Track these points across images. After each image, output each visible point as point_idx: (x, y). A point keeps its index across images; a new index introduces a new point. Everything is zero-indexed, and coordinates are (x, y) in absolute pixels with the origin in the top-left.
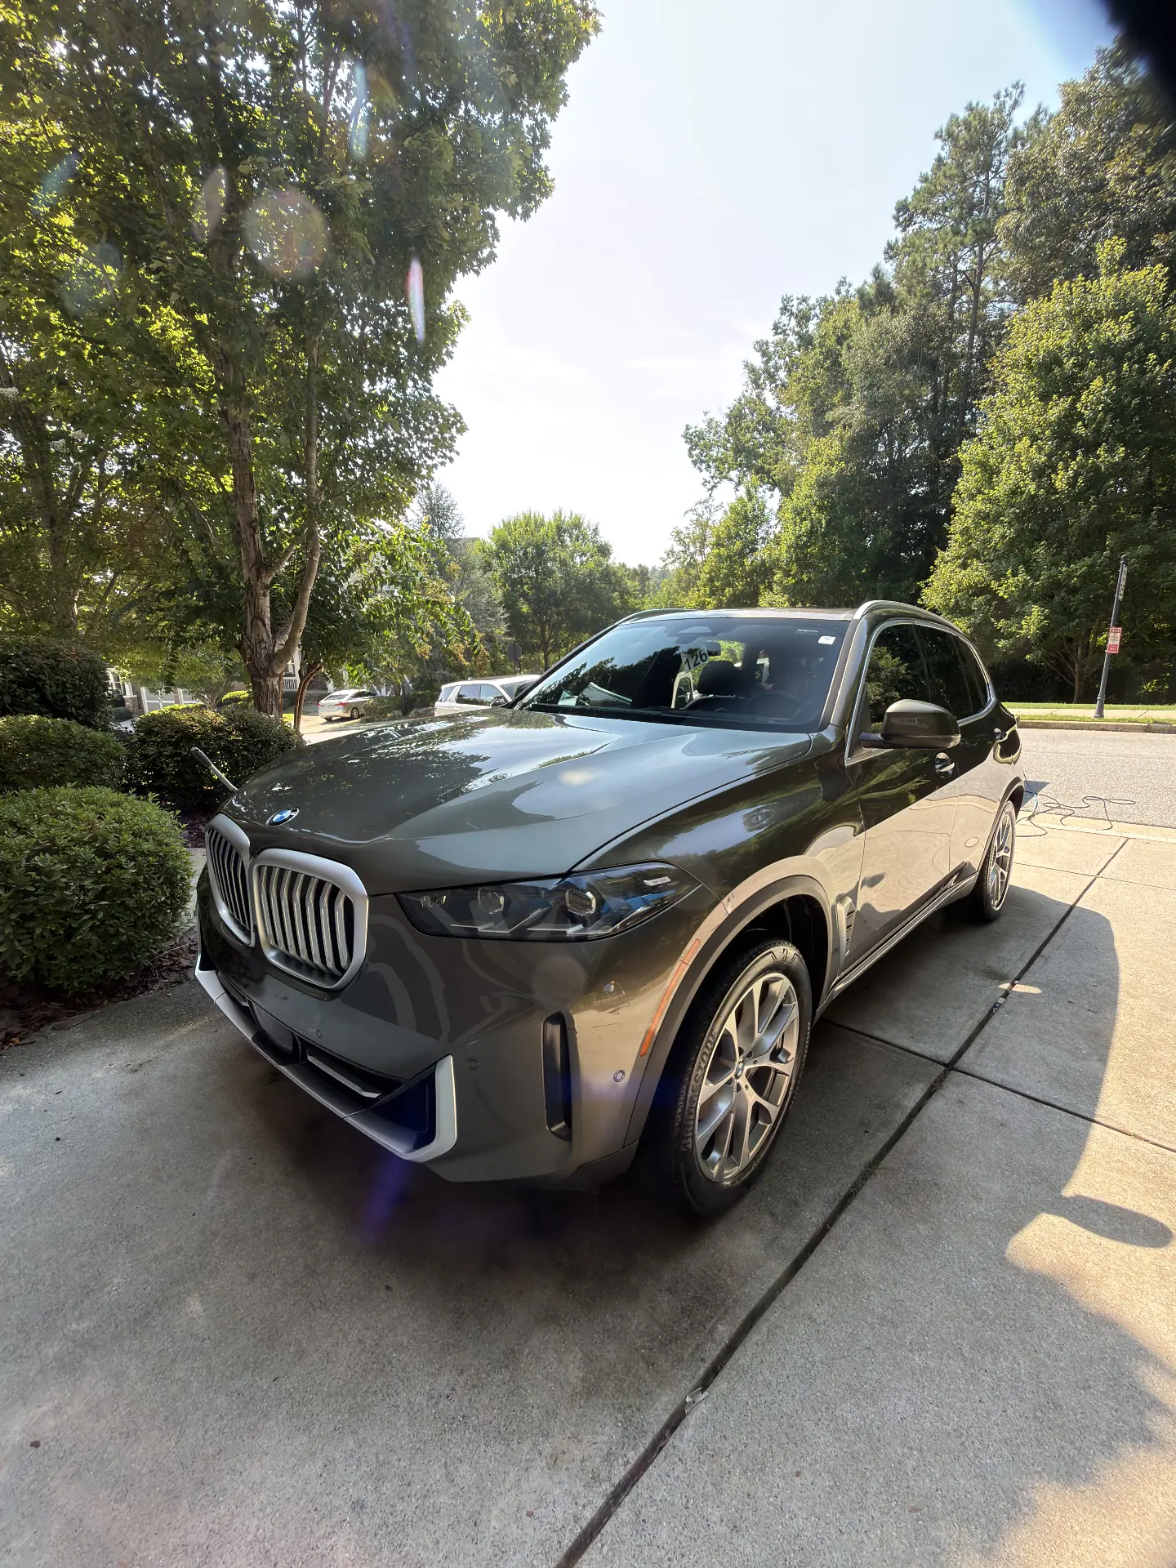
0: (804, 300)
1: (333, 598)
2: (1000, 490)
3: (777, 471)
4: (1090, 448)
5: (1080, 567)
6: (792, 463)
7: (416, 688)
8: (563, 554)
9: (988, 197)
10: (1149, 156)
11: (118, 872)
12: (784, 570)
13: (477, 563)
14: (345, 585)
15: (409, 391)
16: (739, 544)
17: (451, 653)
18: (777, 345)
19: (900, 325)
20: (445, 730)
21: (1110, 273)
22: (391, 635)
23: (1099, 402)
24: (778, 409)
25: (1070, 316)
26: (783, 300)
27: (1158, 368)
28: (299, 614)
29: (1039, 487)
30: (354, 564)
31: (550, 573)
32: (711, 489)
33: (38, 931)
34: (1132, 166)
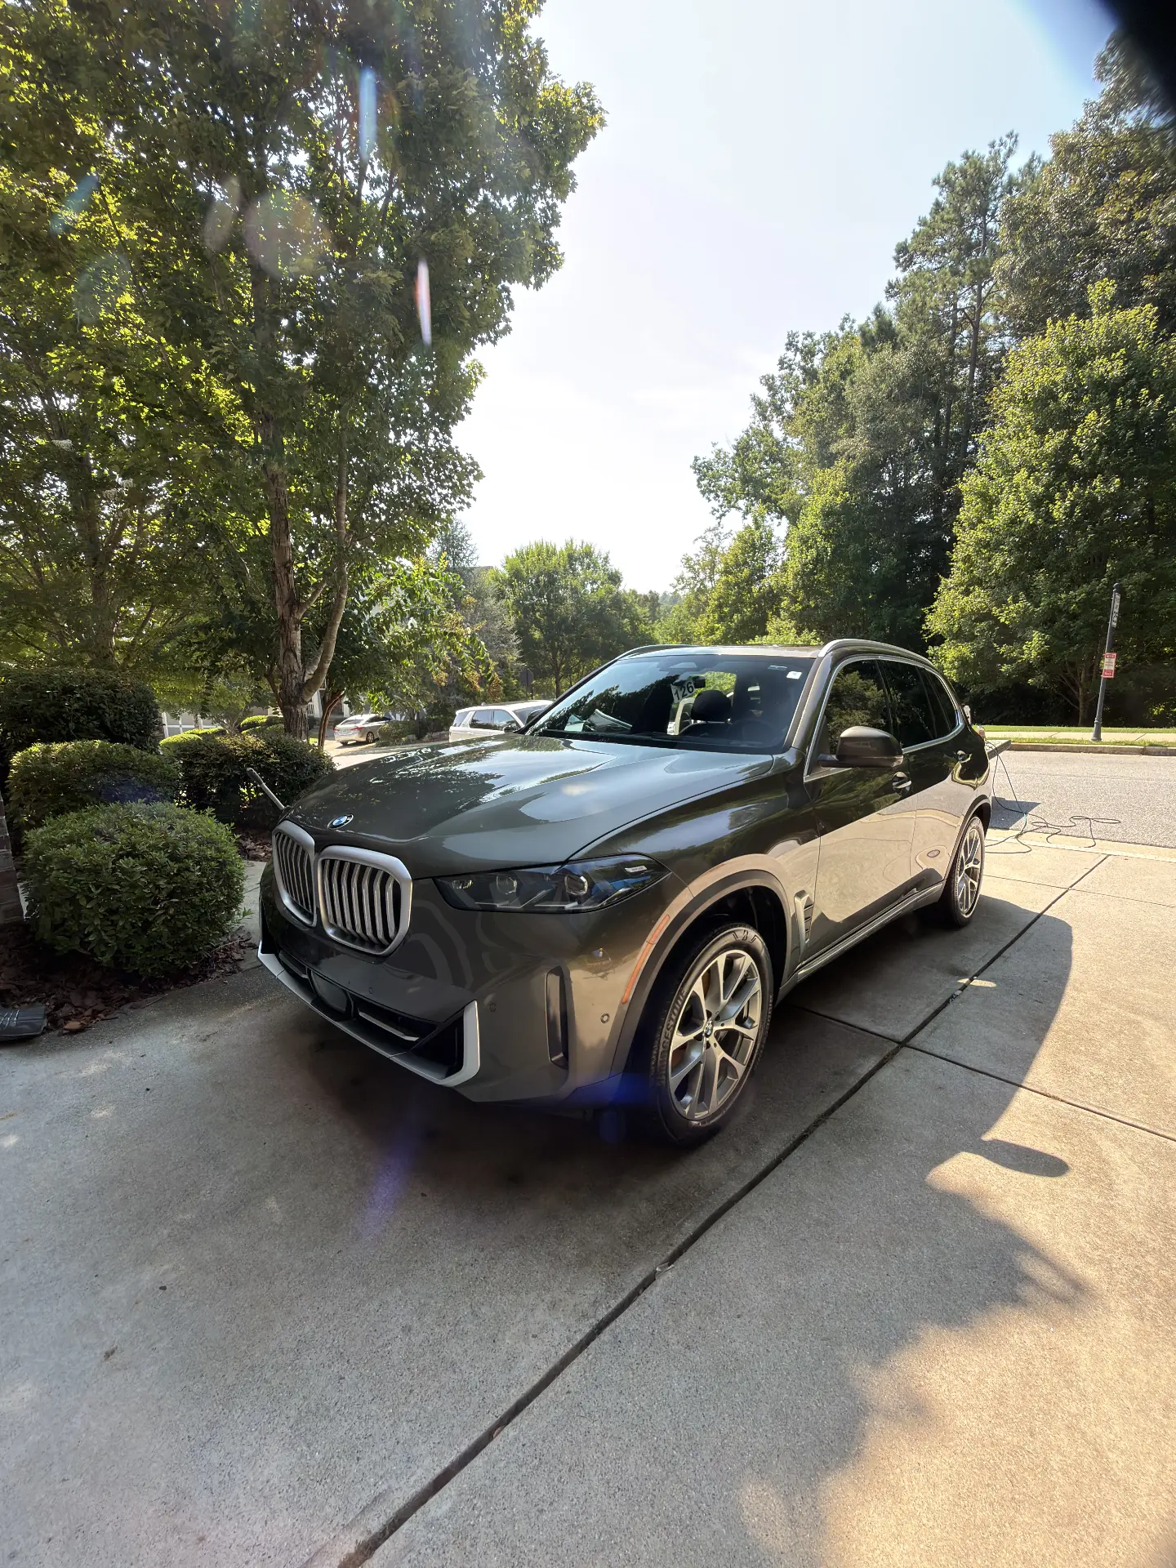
0: (810, 335)
1: (356, 629)
2: (999, 520)
3: (784, 501)
4: (1086, 478)
5: (1079, 594)
6: (798, 492)
7: (430, 712)
8: (575, 583)
9: (985, 238)
10: (1138, 201)
11: (187, 874)
12: (791, 597)
13: (491, 591)
14: (367, 617)
15: (430, 442)
16: (746, 571)
17: (467, 681)
18: (783, 379)
19: (901, 361)
20: (462, 754)
21: (1102, 312)
22: (409, 663)
23: (1094, 436)
24: (785, 440)
25: (1064, 352)
26: (789, 336)
27: (1150, 403)
28: (328, 646)
29: (1037, 517)
30: (376, 598)
31: (561, 600)
32: (720, 518)
33: (121, 924)
34: (1121, 211)
